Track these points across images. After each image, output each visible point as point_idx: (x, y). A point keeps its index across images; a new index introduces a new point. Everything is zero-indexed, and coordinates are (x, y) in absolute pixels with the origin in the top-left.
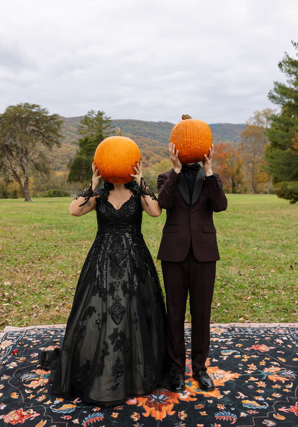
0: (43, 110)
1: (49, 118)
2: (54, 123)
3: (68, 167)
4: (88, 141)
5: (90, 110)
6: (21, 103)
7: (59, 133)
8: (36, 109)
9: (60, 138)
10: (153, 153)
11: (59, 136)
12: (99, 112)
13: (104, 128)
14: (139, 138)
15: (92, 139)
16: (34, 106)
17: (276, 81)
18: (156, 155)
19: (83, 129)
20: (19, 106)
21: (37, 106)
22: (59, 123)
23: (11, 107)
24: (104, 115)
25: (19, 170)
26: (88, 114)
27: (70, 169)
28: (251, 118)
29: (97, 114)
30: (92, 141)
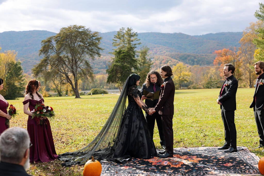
0: (87, 30)
1: (92, 35)
2: (95, 39)
3: (107, 72)
4: (122, 52)
5: (121, 28)
6: (71, 26)
7: (100, 46)
8: (82, 29)
9: (100, 50)
10: (170, 58)
11: (99, 49)
12: (128, 28)
13: (132, 41)
14: (159, 47)
15: (124, 50)
16: (80, 27)
17: (260, 3)
18: (172, 59)
19: (116, 42)
20: (70, 28)
21: (83, 27)
22: (98, 39)
23: (63, 28)
24: (132, 31)
25: (70, 75)
26: (120, 30)
27: (108, 73)
28: (247, 29)
29: (126, 30)
30: (124, 51)
